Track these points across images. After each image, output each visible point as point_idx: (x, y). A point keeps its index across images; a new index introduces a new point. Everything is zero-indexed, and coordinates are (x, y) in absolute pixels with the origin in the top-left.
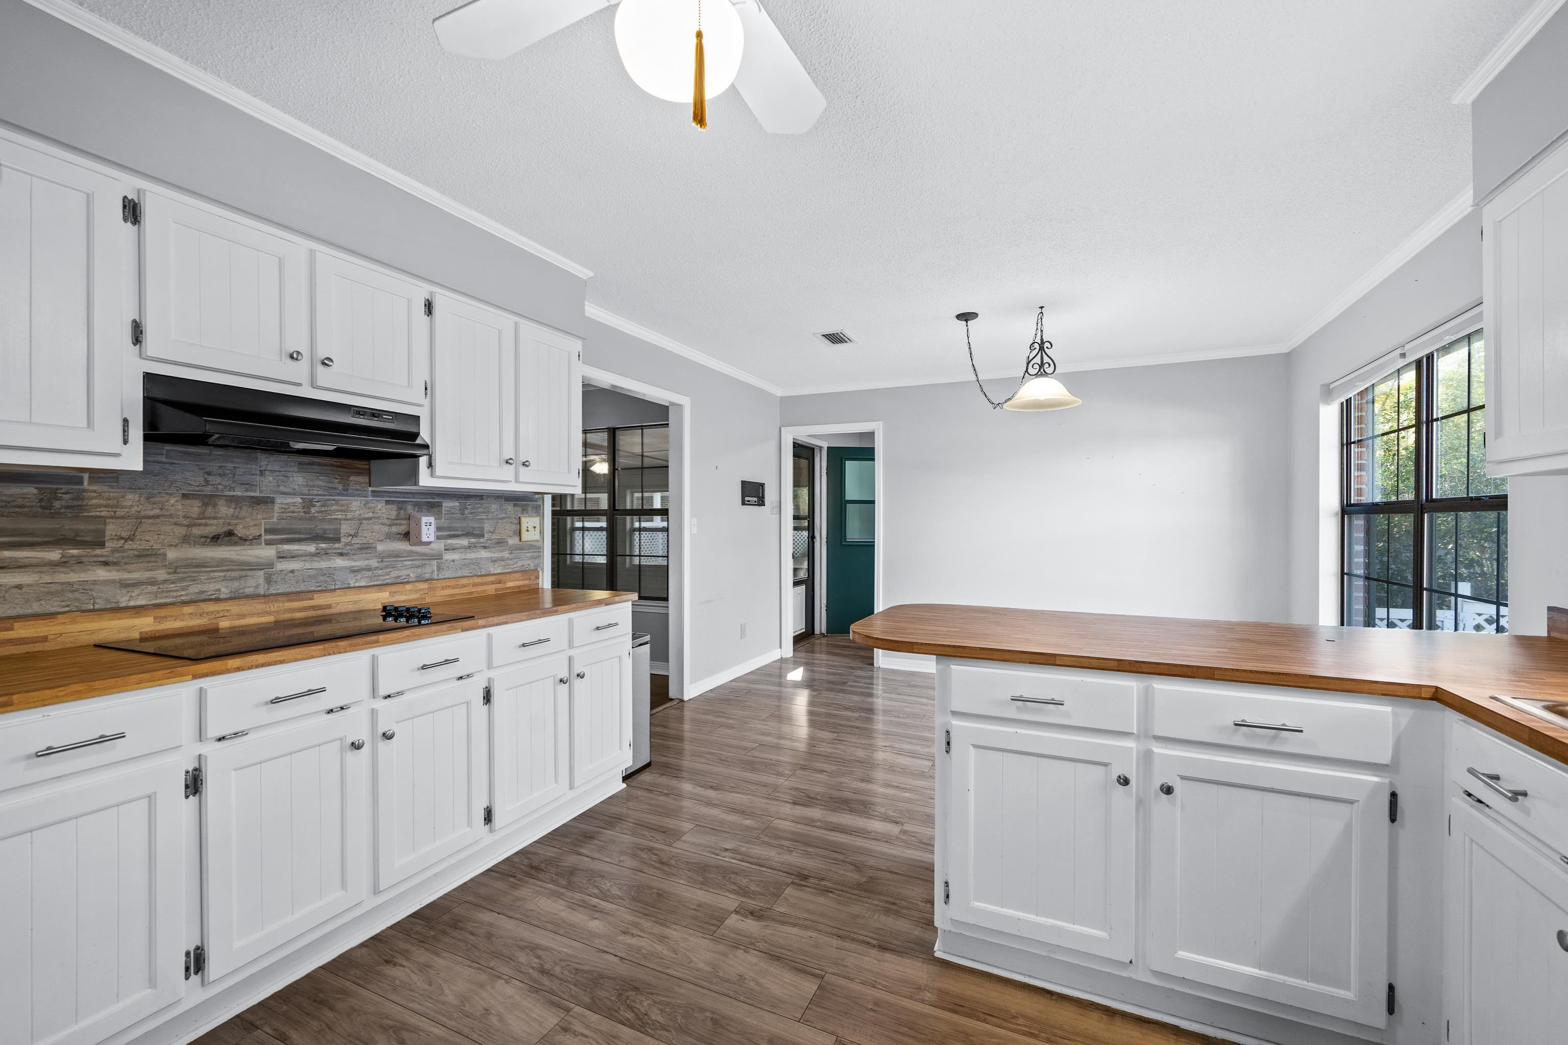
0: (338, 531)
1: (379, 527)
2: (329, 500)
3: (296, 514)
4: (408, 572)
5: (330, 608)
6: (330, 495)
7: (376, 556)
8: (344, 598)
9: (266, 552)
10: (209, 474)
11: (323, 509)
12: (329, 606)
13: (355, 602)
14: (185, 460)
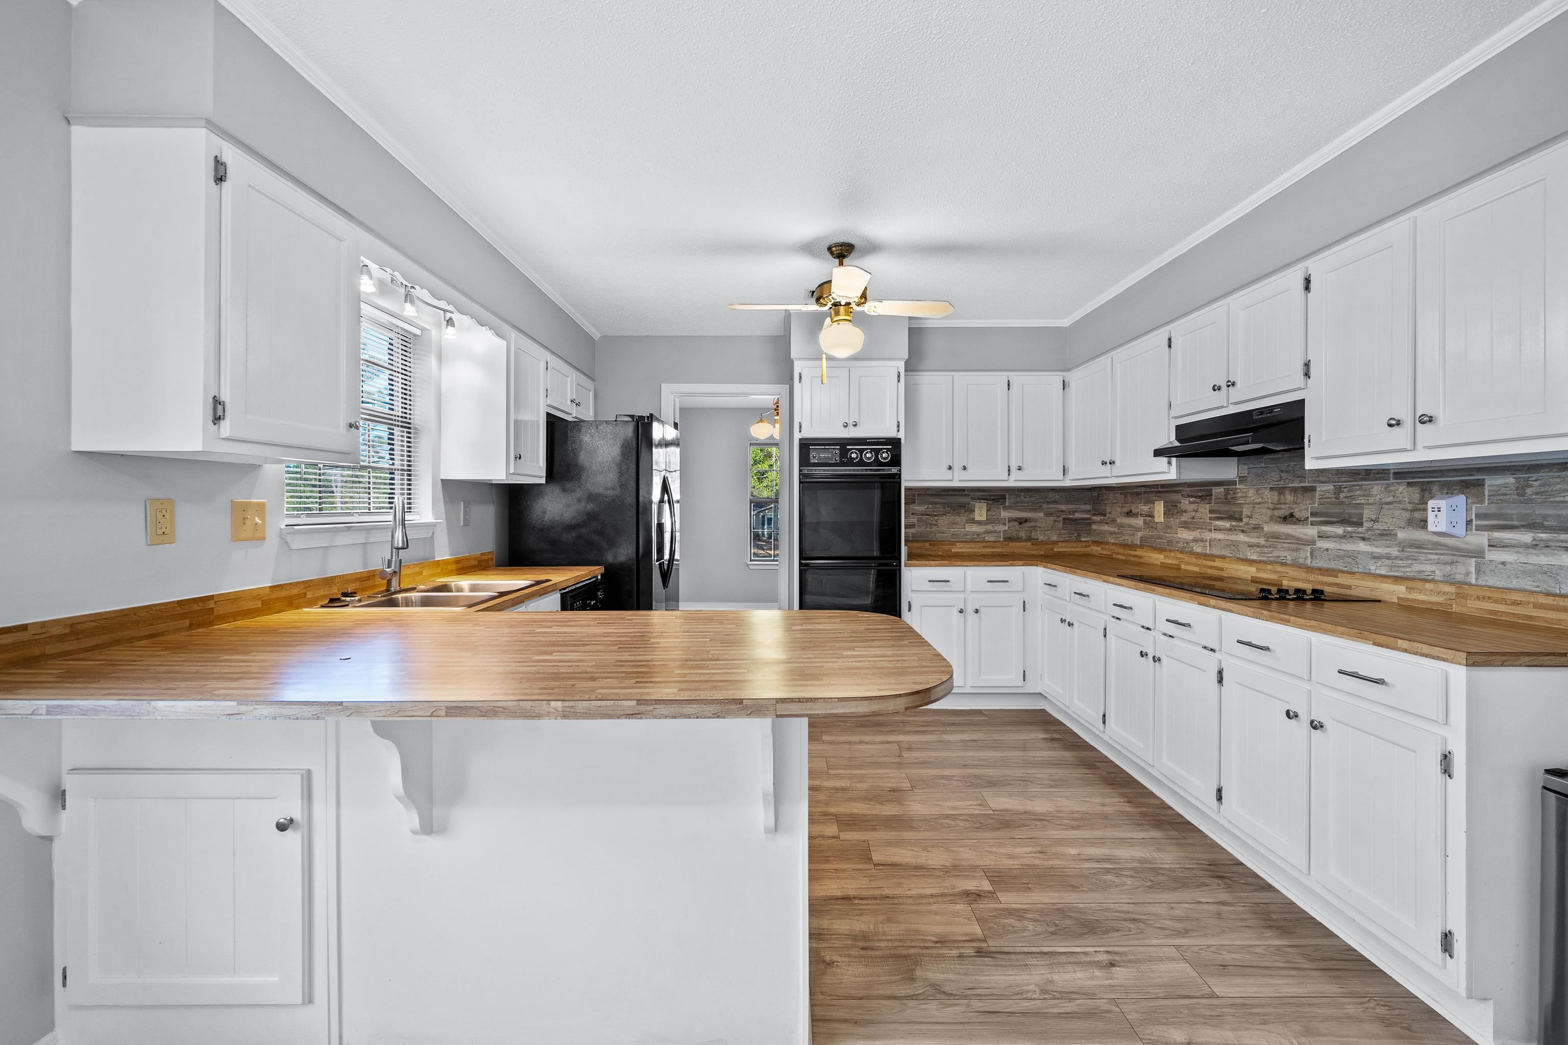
0: (1361, 516)
1: (1399, 512)
2: (1354, 485)
3: (1330, 500)
4: (1433, 568)
5: (1351, 589)
6: (1355, 481)
7: (1397, 545)
8: (1361, 582)
9: (1310, 531)
10: (1282, 471)
11: (1349, 495)
12: (1349, 587)
13: (1372, 589)
14: (1272, 464)
